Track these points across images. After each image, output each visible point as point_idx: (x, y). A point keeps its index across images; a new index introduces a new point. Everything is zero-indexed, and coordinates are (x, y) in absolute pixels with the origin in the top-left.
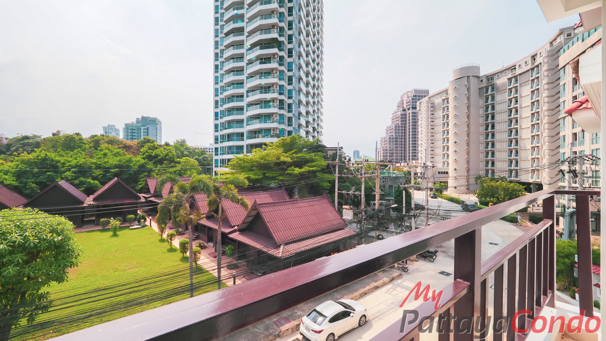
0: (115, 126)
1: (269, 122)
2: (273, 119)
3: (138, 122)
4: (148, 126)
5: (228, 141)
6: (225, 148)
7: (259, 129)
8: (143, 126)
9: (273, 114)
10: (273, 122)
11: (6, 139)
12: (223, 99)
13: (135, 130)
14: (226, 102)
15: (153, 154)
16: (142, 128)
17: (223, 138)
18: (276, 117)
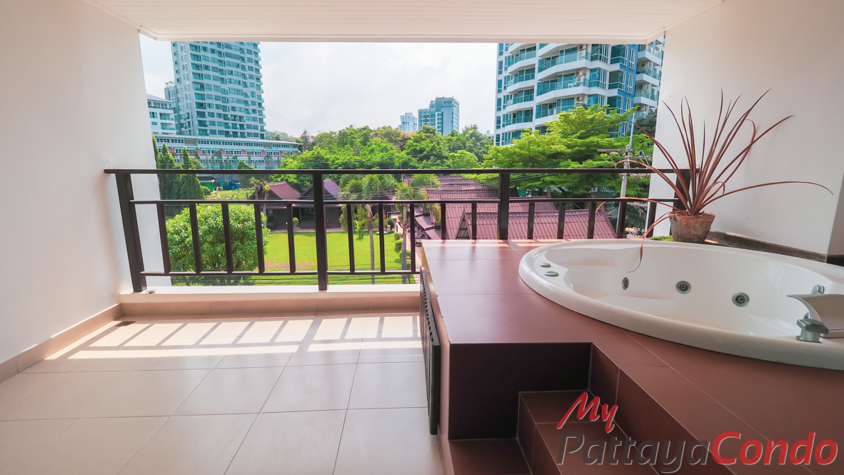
0: (412, 113)
1: (570, 87)
2: (579, 79)
3: (432, 106)
4: (442, 110)
5: (514, 122)
6: (509, 133)
7: (554, 99)
8: (438, 110)
9: (578, 71)
10: (578, 85)
11: (312, 137)
12: (509, 57)
13: (428, 116)
14: (513, 61)
15: (418, 148)
16: (436, 114)
17: (507, 119)
18: (585, 75)
